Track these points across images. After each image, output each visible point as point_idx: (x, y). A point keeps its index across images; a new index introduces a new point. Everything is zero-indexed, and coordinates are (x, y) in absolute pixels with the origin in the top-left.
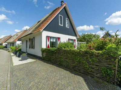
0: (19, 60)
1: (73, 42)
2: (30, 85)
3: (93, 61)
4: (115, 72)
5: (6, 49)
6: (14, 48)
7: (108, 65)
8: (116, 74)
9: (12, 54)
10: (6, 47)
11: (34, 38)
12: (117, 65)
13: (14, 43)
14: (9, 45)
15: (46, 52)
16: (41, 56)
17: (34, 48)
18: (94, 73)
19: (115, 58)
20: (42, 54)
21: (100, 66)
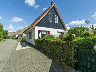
0: (21, 47)
1: (62, 34)
2: (17, 62)
3: (60, 49)
4: (72, 57)
5: (17, 39)
6: (21, 38)
7: (68, 52)
8: (73, 60)
9: (19, 43)
10: (17, 38)
11: (31, 32)
12: (73, 53)
13: (22, 35)
14: (19, 36)
15: (37, 42)
16: (34, 45)
17: (31, 39)
18: (61, 58)
19: (72, 47)
20: (35, 43)
21: (64, 53)
